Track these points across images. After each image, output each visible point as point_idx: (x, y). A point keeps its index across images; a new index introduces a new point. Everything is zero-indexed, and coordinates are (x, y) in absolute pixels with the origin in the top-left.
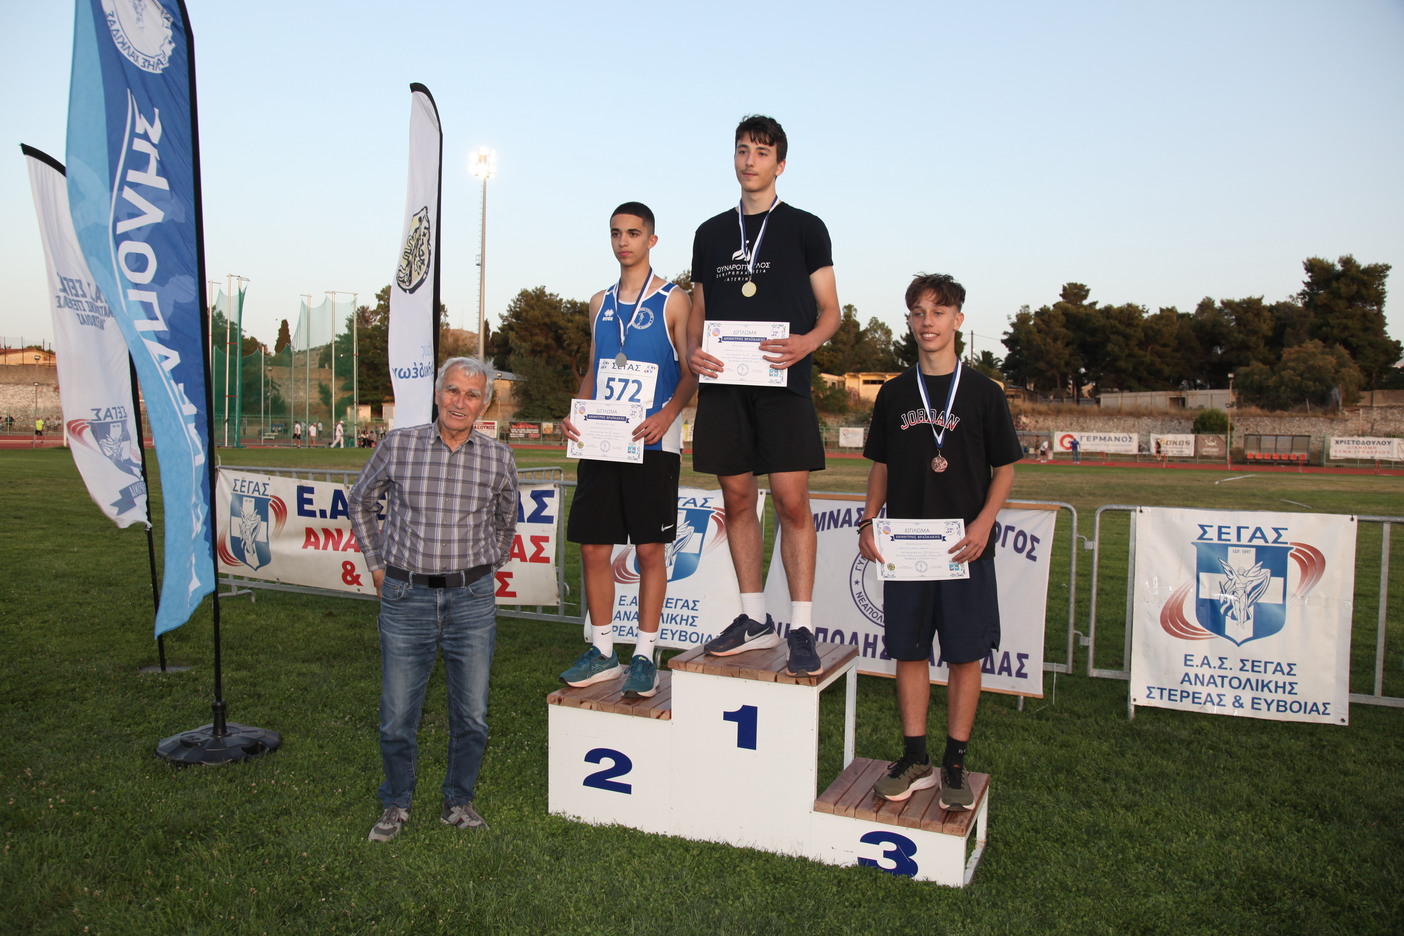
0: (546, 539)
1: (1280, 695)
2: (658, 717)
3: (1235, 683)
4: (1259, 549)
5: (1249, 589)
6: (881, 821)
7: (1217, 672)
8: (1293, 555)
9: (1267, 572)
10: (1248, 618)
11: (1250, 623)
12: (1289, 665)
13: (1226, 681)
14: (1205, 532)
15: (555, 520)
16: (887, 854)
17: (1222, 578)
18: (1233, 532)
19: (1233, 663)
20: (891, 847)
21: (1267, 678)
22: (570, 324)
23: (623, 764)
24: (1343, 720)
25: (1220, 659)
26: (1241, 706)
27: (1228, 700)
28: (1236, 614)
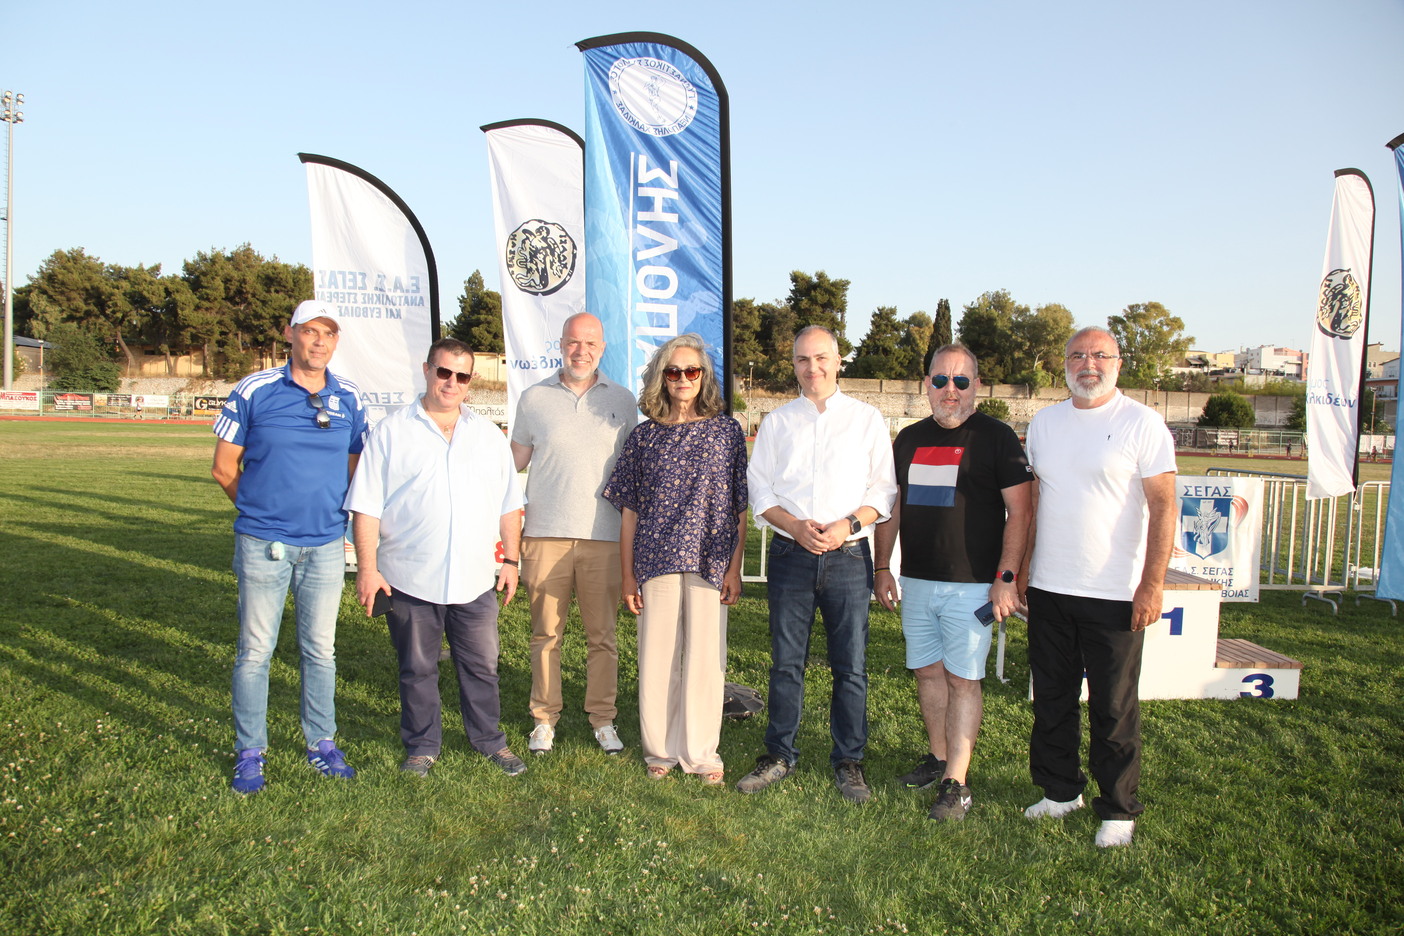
11: (1210, 545)
17: (1196, 518)
22: (116, 291)
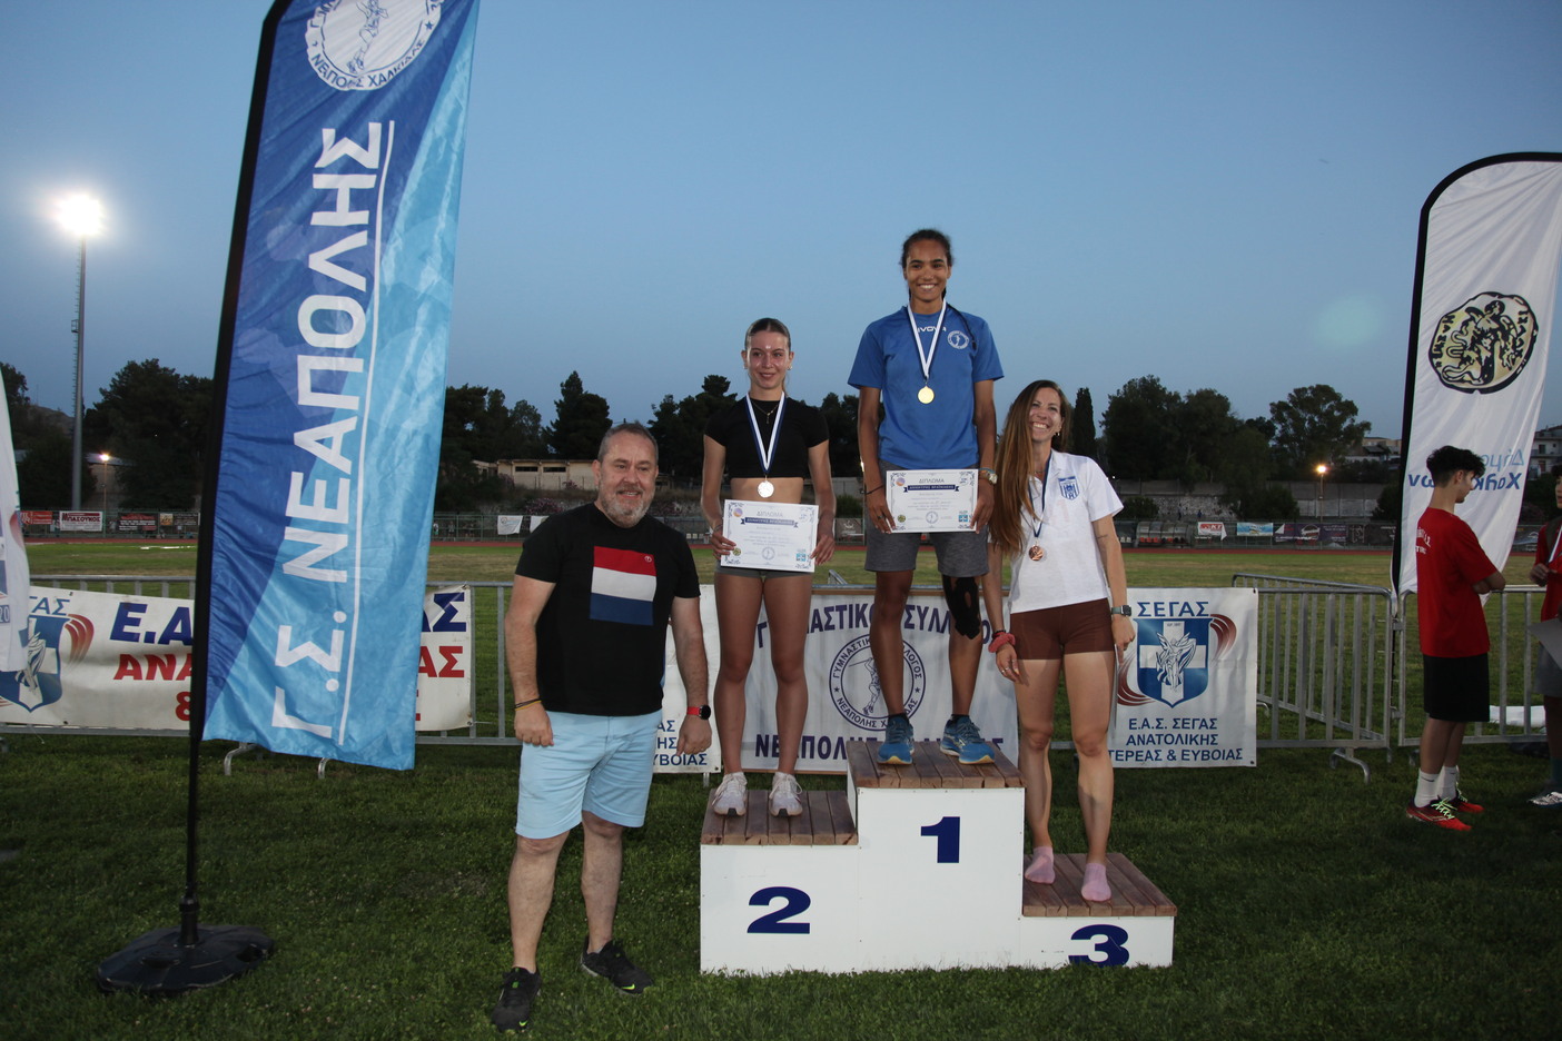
0: (459, 650)
1: (1205, 746)
2: (845, 843)
3: (1169, 739)
4: (1187, 621)
5: (1179, 658)
6: (1095, 915)
7: (1154, 732)
8: (1213, 626)
9: (1193, 641)
10: (1180, 683)
12: (1211, 720)
13: (1162, 738)
14: (1144, 609)
15: (468, 627)
16: (1099, 947)
18: (1167, 607)
19: (1168, 723)
20: (1102, 939)
21: (1194, 732)
23: (799, 900)
24: (1252, 763)
25: (1158, 720)
26: (1174, 758)
27: (1163, 755)
28: (1170, 679)
